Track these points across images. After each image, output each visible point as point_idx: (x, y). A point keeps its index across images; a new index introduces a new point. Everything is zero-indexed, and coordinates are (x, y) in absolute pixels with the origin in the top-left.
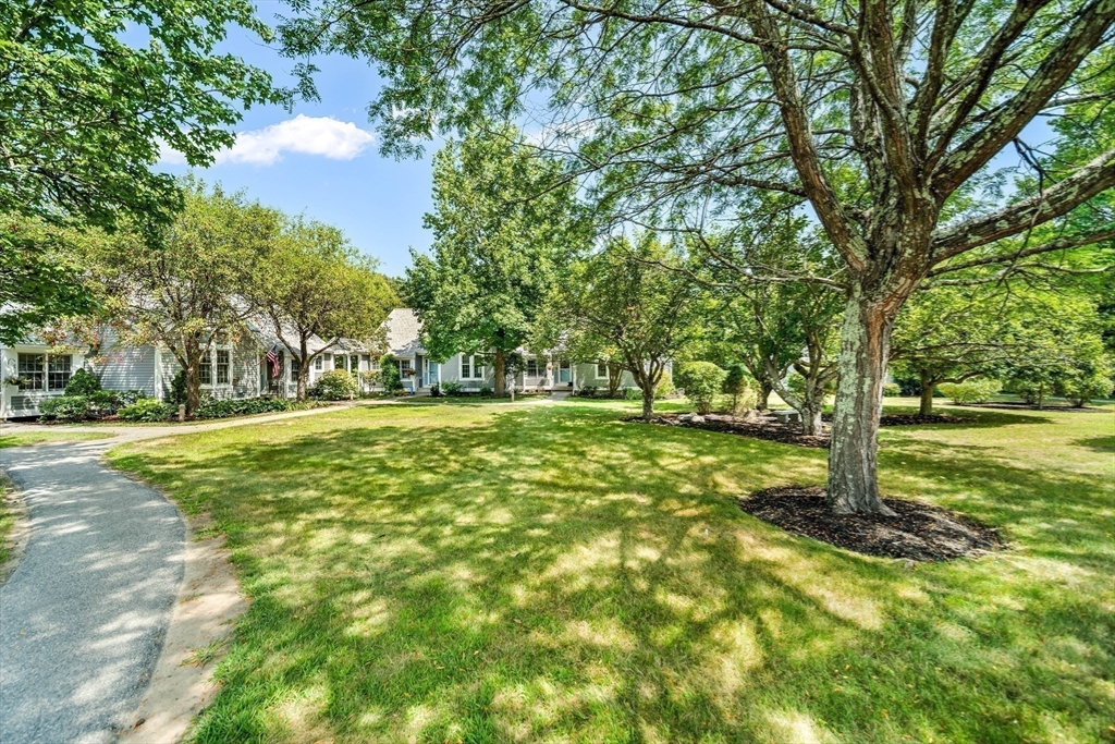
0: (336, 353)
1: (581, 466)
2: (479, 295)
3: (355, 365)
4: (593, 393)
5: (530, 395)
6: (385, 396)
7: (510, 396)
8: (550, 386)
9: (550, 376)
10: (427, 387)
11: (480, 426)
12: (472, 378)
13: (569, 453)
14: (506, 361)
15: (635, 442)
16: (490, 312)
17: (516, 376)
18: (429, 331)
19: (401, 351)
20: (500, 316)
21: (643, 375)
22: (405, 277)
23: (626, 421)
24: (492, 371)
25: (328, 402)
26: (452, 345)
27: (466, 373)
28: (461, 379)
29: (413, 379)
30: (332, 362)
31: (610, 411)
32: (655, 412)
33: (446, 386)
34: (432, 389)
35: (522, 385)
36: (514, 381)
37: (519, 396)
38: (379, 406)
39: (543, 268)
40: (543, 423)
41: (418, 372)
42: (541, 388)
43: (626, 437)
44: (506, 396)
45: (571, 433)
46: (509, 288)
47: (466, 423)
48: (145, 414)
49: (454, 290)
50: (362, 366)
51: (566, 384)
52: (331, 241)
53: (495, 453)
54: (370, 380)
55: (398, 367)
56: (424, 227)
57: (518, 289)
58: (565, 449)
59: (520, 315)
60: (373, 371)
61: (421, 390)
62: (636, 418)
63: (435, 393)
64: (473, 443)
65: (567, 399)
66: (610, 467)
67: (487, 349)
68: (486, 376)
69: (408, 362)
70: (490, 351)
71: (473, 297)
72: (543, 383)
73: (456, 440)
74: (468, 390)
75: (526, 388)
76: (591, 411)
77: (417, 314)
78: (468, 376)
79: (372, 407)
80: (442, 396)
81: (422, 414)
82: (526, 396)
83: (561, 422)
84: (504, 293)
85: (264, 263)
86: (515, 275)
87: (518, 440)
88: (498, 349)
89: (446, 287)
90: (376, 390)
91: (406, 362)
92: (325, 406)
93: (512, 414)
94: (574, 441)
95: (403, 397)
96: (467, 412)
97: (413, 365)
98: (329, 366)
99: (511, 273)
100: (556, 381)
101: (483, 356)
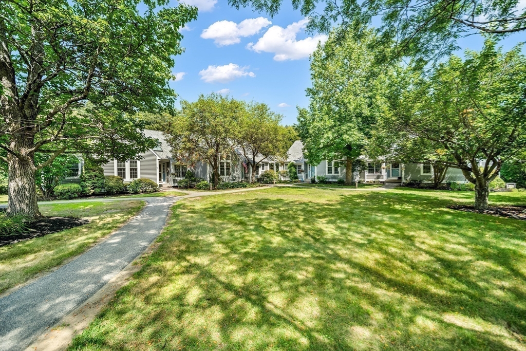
0: (270, 162)
1: (410, 255)
2: (335, 126)
3: (277, 167)
4: (418, 184)
5: (369, 184)
6: (290, 182)
7: (355, 185)
8: (384, 178)
9: (384, 173)
10: (310, 178)
11: (330, 203)
12: (333, 174)
13: (395, 235)
14: (354, 164)
15: (471, 233)
16: (341, 135)
17: (360, 173)
18: (307, 149)
19: (297, 161)
20: (347, 137)
21: (477, 172)
22: (298, 123)
23: (455, 209)
24: (345, 171)
25: (264, 184)
26: (319, 156)
27: (330, 171)
28: (327, 174)
29: (303, 175)
30: (268, 167)
31: (436, 199)
32: (489, 203)
33: (319, 178)
34: (312, 179)
35: (364, 178)
36: (359, 176)
37: (361, 184)
38: (284, 187)
39: (379, 103)
40: (375, 205)
41: (306, 171)
42: (377, 180)
43: (460, 226)
44: (352, 184)
45: (398, 216)
46: (354, 119)
47: (322, 201)
48: (202, 187)
49: (319, 124)
50: (281, 169)
51: (396, 178)
52: (262, 110)
53: (332, 226)
54: (283, 175)
55: (296, 168)
56: (306, 96)
57: (360, 119)
58: (392, 231)
59: (361, 135)
60: (285, 170)
61: (307, 180)
62: (466, 207)
63: (313, 181)
64: (320, 215)
65: (396, 188)
66: (448, 265)
67: (341, 158)
68: (342, 172)
69: (301, 166)
70: (343, 159)
71: (332, 127)
72: (378, 177)
73: (312, 211)
74: (331, 180)
75: (366, 180)
76: (417, 198)
77: (302, 141)
78: (331, 173)
79: (280, 188)
80: (317, 183)
81: (301, 193)
82: (367, 185)
83: (390, 205)
84: (351, 122)
85: (234, 123)
86: (358, 111)
87: (355, 216)
88: (348, 157)
89: (315, 124)
90: (287, 179)
91: (300, 166)
92: (262, 186)
93: (354, 196)
94: (402, 225)
95: (298, 183)
96: (326, 193)
97: (303, 168)
98: (267, 168)
99: (355, 109)
100: (388, 176)
101: (339, 161)
